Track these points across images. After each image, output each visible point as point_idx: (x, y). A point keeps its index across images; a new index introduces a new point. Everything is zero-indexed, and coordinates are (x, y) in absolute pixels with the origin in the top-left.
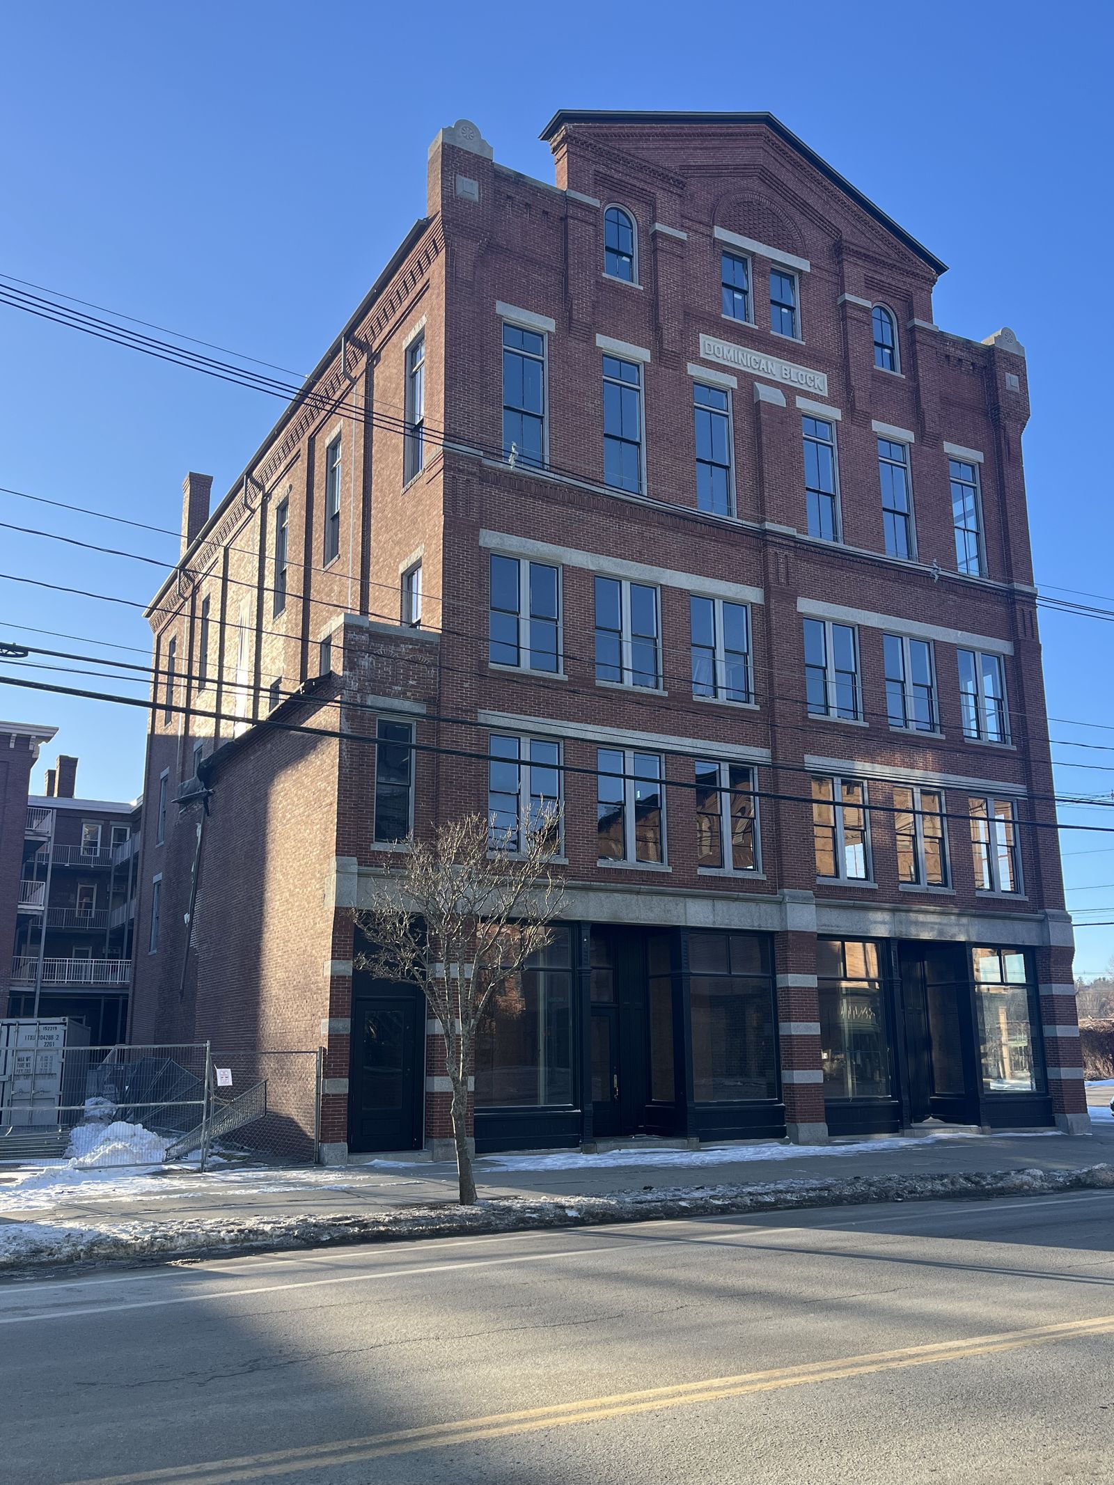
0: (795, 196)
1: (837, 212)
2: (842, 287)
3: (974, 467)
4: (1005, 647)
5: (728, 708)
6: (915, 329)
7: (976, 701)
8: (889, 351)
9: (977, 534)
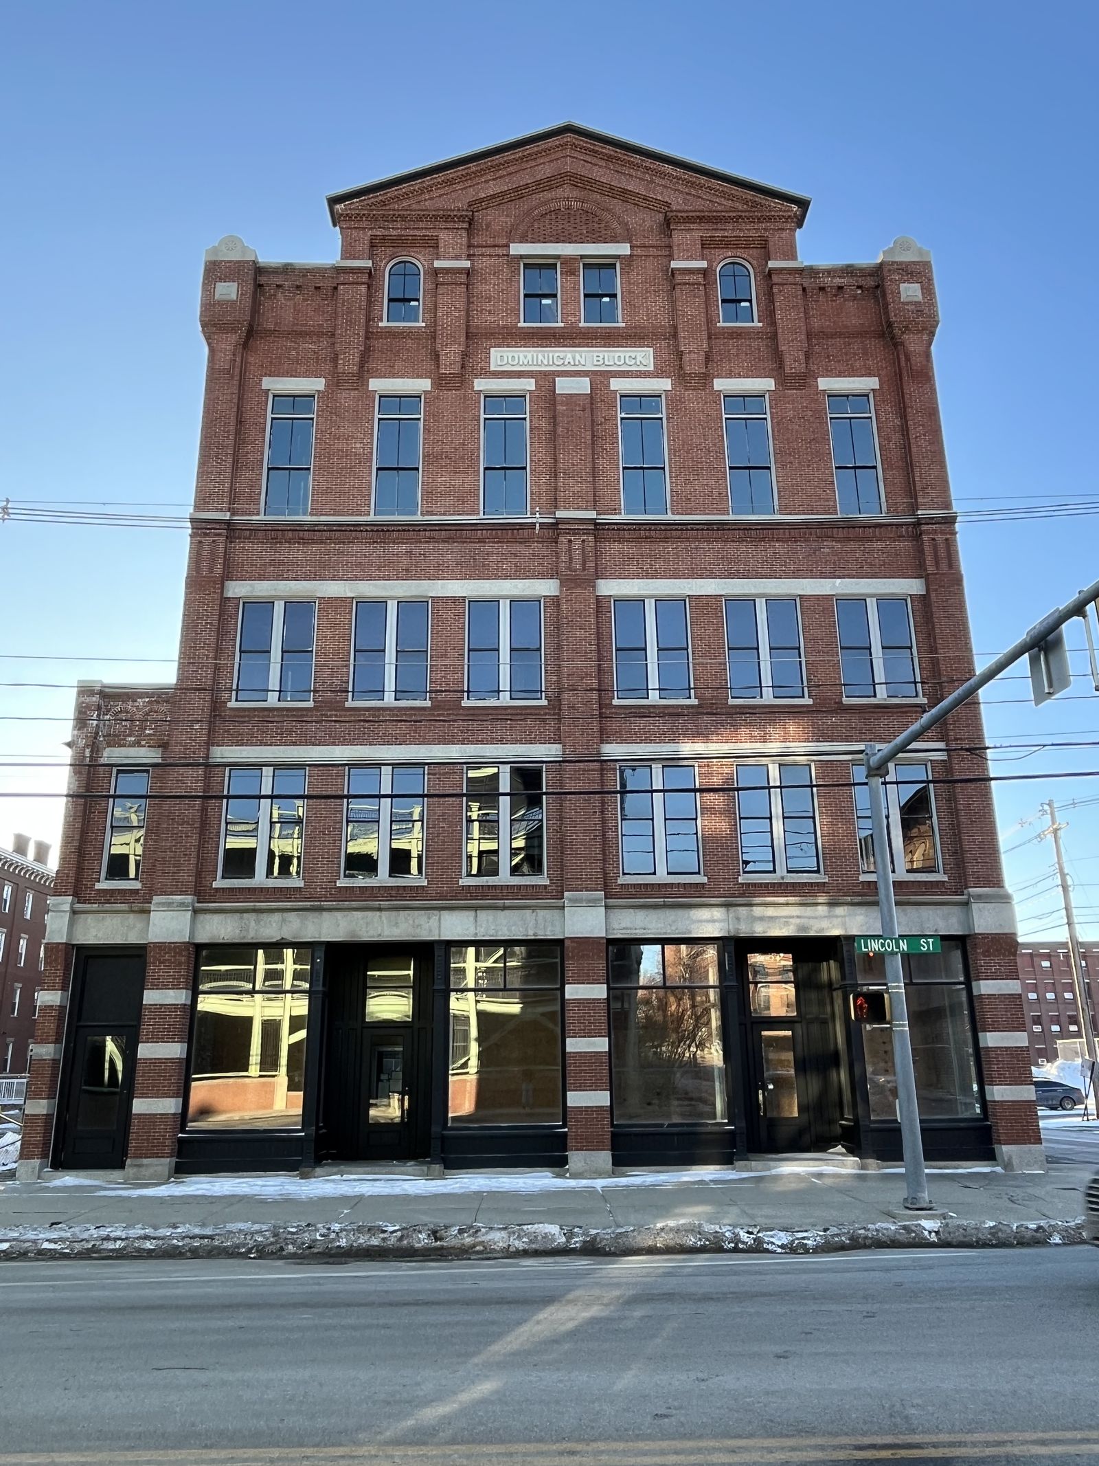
0: (612, 188)
1: (665, 187)
2: (671, 257)
3: (867, 396)
4: (912, 586)
5: (506, 708)
6: (771, 273)
7: (871, 655)
8: (747, 304)
9: (875, 467)
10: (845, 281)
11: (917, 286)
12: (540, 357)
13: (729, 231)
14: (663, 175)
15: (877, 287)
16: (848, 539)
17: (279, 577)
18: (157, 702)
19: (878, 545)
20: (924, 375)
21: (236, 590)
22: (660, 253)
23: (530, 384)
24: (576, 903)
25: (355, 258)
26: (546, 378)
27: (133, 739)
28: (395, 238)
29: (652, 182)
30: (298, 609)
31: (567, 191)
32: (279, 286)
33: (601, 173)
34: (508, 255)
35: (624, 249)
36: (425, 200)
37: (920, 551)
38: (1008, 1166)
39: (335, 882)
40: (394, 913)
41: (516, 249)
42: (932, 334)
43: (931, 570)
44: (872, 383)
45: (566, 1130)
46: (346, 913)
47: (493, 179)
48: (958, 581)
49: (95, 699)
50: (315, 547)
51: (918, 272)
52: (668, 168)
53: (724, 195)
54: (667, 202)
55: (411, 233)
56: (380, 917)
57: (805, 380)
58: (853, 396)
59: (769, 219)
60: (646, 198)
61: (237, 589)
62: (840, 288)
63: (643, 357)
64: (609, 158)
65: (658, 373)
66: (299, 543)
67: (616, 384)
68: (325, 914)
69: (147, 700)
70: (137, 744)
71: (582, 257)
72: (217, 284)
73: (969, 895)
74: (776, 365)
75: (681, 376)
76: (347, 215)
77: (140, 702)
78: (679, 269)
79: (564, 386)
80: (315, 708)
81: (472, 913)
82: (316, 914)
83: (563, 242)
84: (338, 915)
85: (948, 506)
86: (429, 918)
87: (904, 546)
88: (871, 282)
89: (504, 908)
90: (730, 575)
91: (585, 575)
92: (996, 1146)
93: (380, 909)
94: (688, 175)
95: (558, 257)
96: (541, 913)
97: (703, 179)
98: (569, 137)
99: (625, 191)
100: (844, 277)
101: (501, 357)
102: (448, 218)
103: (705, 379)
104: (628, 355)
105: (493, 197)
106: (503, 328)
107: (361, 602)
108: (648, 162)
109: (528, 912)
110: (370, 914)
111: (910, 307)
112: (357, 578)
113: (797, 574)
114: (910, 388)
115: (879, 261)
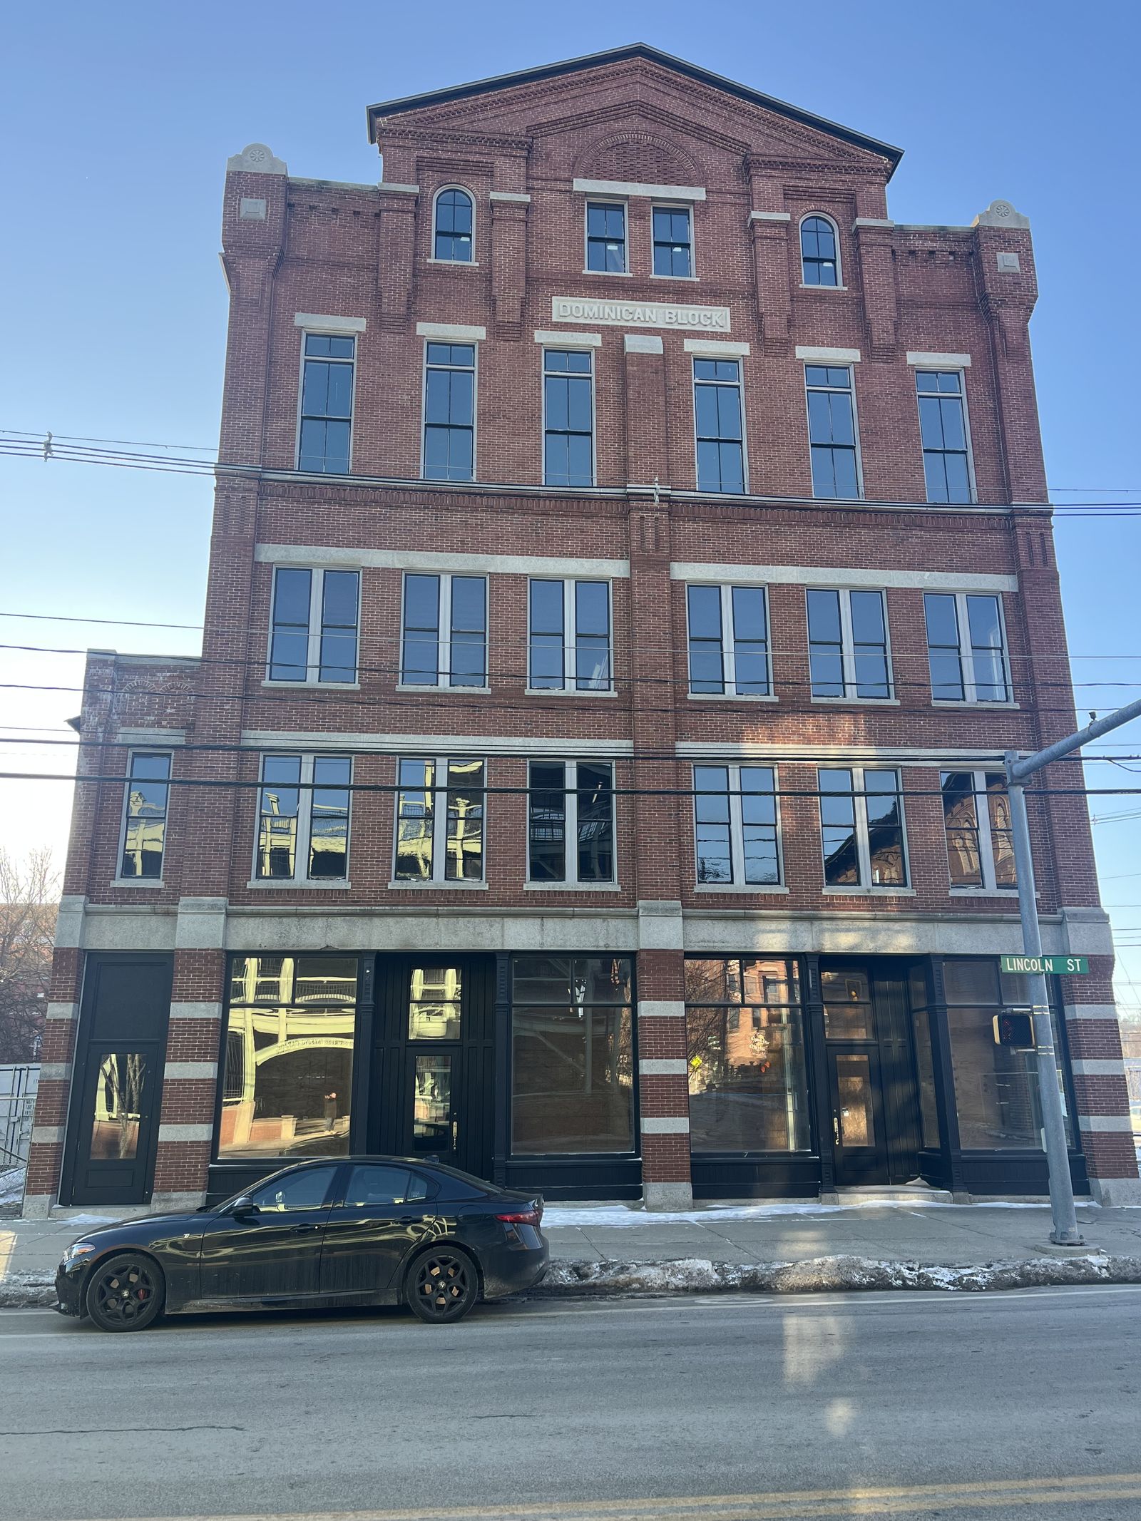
0: (686, 122)
1: (744, 125)
2: (750, 206)
3: (958, 374)
4: (1003, 583)
5: (573, 699)
6: (859, 231)
7: (959, 654)
8: (830, 265)
9: (965, 452)
10: (936, 245)
11: (1016, 255)
12: (607, 310)
13: (815, 181)
14: (743, 112)
15: (971, 254)
16: (938, 529)
17: (319, 542)
18: (180, 678)
19: (969, 537)
20: (1021, 355)
21: (268, 554)
22: (738, 201)
23: (596, 340)
24: (651, 912)
25: (399, 182)
26: (615, 335)
27: (153, 718)
28: (444, 161)
29: (730, 119)
30: (338, 578)
31: (635, 122)
32: (312, 208)
33: (675, 105)
34: (570, 191)
35: (699, 194)
36: (479, 120)
37: (1014, 546)
38: (1104, 1201)
39: (387, 884)
40: (453, 920)
41: (581, 185)
42: (1031, 309)
43: (1025, 565)
44: (964, 360)
45: (640, 1159)
46: (399, 919)
47: (556, 103)
48: (1055, 577)
49: (109, 671)
50: (357, 511)
51: (1017, 240)
52: (749, 105)
53: (809, 140)
54: (746, 144)
55: (463, 157)
56: (437, 924)
57: (893, 353)
58: (943, 373)
59: (858, 170)
60: (723, 138)
61: (271, 553)
62: (932, 253)
63: (719, 317)
64: (683, 89)
65: (735, 336)
66: (340, 504)
67: (690, 346)
68: (377, 921)
69: (168, 674)
70: (158, 724)
71: (654, 199)
72: (242, 199)
73: (1064, 914)
74: (862, 334)
75: (761, 341)
76: (391, 130)
77: (160, 677)
78: (759, 221)
79: (634, 344)
80: (362, 691)
81: (538, 921)
82: (366, 920)
83: (632, 180)
84: (390, 921)
85: (1044, 497)
86: (492, 926)
87: (998, 538)
88: (964, 248)
89: (573, 916)
90: (813, 563)
91: (659, 557)
92: (1091, 1180)
93: (437, 915)
94: (770, 115)
95: (627, 197)
96: (613, 923)
97: (787, 120)
98: (639, 61)
99: (700, 127)
100: (936, 241)
101: (564, 307)
102: (504, 143)
103: (787, 346)
104: (703, 314)
105: (554, 122)
106: (566, 273)
107: (412, 575)
108: (726, 97)
109: (598, 921)
110: (426, 920)
111: (1008, 279)
112: (405, 548)
113: (883, 565)
114: (1006, 368)
115: (974, 225)
